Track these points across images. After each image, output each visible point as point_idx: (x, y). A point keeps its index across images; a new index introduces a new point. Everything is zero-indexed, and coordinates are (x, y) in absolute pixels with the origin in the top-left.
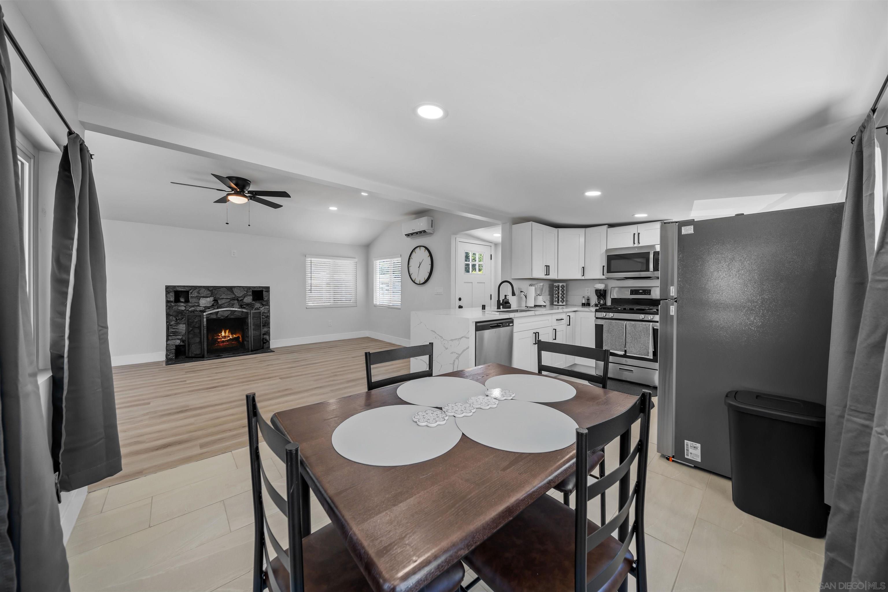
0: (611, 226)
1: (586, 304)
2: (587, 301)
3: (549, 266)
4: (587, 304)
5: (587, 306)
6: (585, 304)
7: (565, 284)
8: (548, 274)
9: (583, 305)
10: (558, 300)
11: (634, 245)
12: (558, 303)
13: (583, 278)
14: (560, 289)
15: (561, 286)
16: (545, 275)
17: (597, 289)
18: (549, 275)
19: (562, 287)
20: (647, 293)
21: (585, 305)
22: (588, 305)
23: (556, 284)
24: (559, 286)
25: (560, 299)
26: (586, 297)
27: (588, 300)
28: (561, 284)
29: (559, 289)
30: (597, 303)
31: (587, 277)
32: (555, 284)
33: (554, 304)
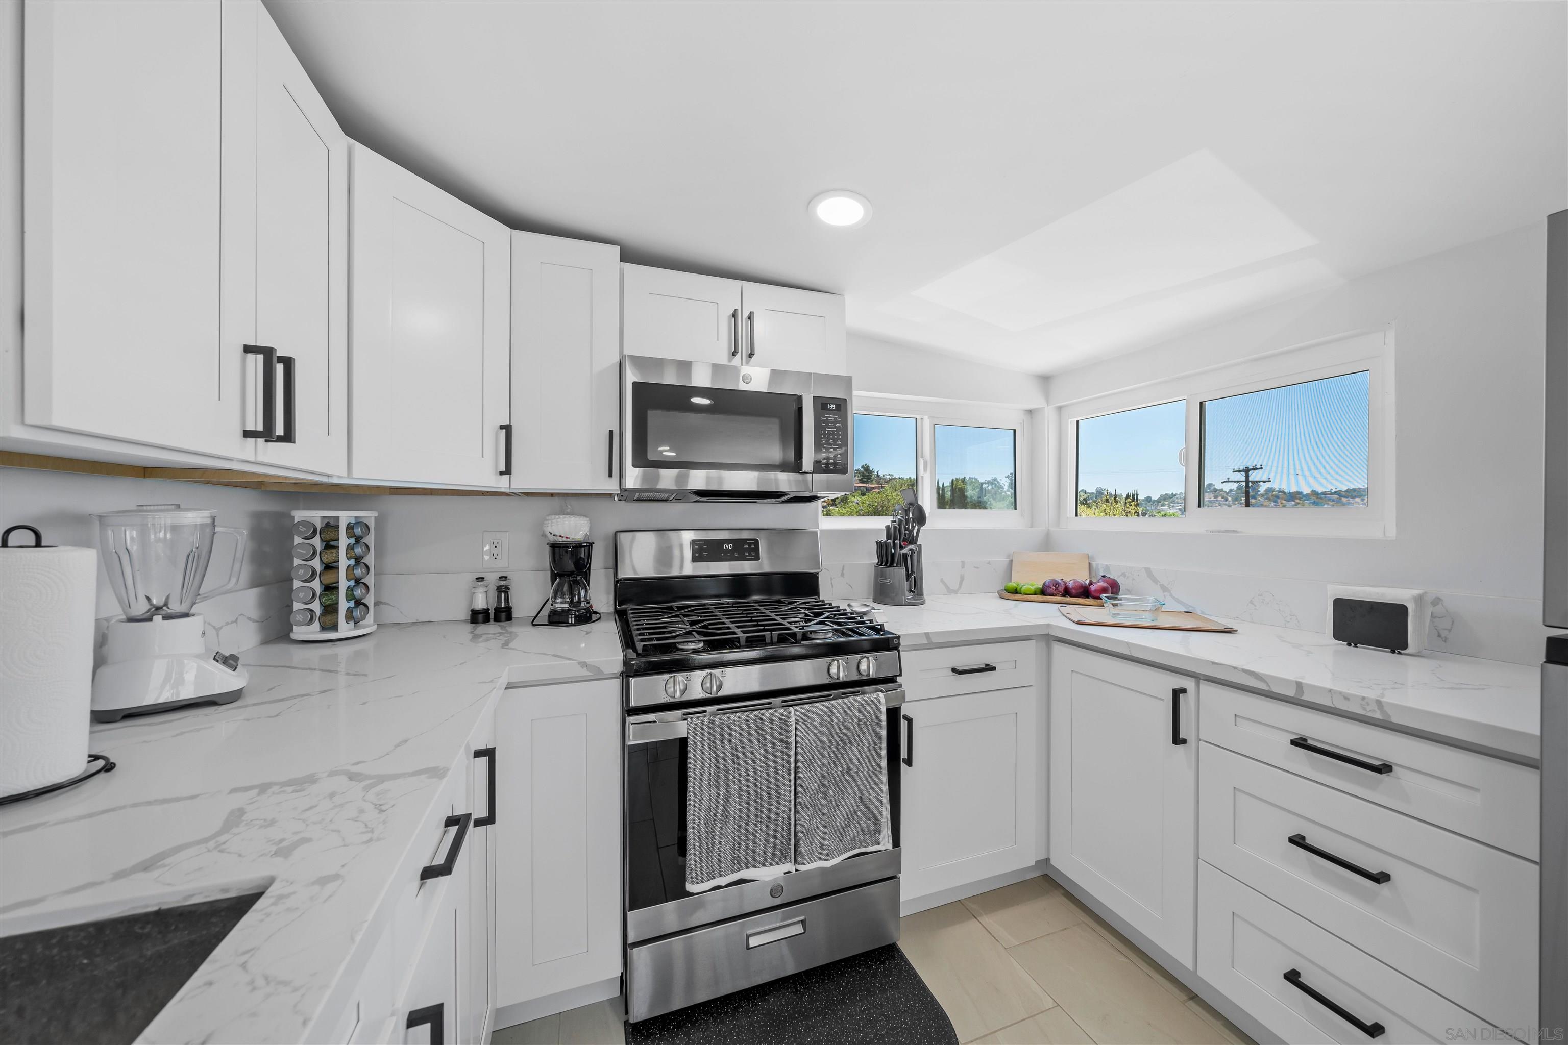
0: (630, 255)
1: (492, 612)
2: (499, 598)
3: (288, 363)
4: (498, 610)
5: (497, 619)
6: (486, 612)
7: (368, 515)
8: (280, 430)
9: (478, 617)
10: (330, 609)
11: (730, 361)
12: (324, 628)
13: (503, 484)
14: (344, 542)
15: (350, 527)
16: (247, 434)
17: (560, 540)
18: (288, 437)
19: (358, 531)
20: (747, 554)
21: (486, 620)
22: (503, 615)
23: (316, 516)
24: (331, 526)
25: (344, 605)
26: (492, 579)
27: (503, 590)
28: (345, 517)
29: (330, 545)
30: (561, 604)
31: (520, 481)
32: (299, 515)
33: (294, 636)
